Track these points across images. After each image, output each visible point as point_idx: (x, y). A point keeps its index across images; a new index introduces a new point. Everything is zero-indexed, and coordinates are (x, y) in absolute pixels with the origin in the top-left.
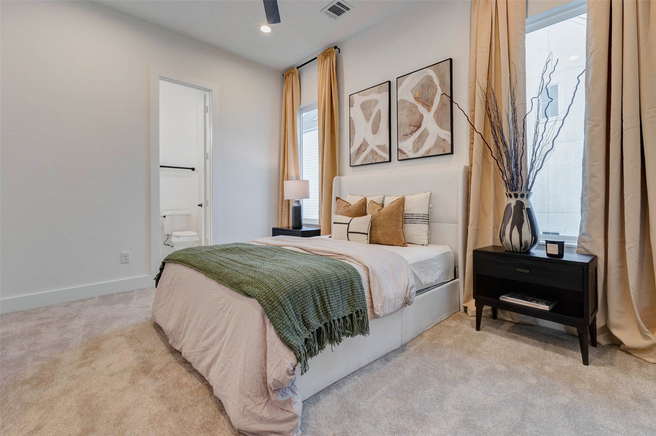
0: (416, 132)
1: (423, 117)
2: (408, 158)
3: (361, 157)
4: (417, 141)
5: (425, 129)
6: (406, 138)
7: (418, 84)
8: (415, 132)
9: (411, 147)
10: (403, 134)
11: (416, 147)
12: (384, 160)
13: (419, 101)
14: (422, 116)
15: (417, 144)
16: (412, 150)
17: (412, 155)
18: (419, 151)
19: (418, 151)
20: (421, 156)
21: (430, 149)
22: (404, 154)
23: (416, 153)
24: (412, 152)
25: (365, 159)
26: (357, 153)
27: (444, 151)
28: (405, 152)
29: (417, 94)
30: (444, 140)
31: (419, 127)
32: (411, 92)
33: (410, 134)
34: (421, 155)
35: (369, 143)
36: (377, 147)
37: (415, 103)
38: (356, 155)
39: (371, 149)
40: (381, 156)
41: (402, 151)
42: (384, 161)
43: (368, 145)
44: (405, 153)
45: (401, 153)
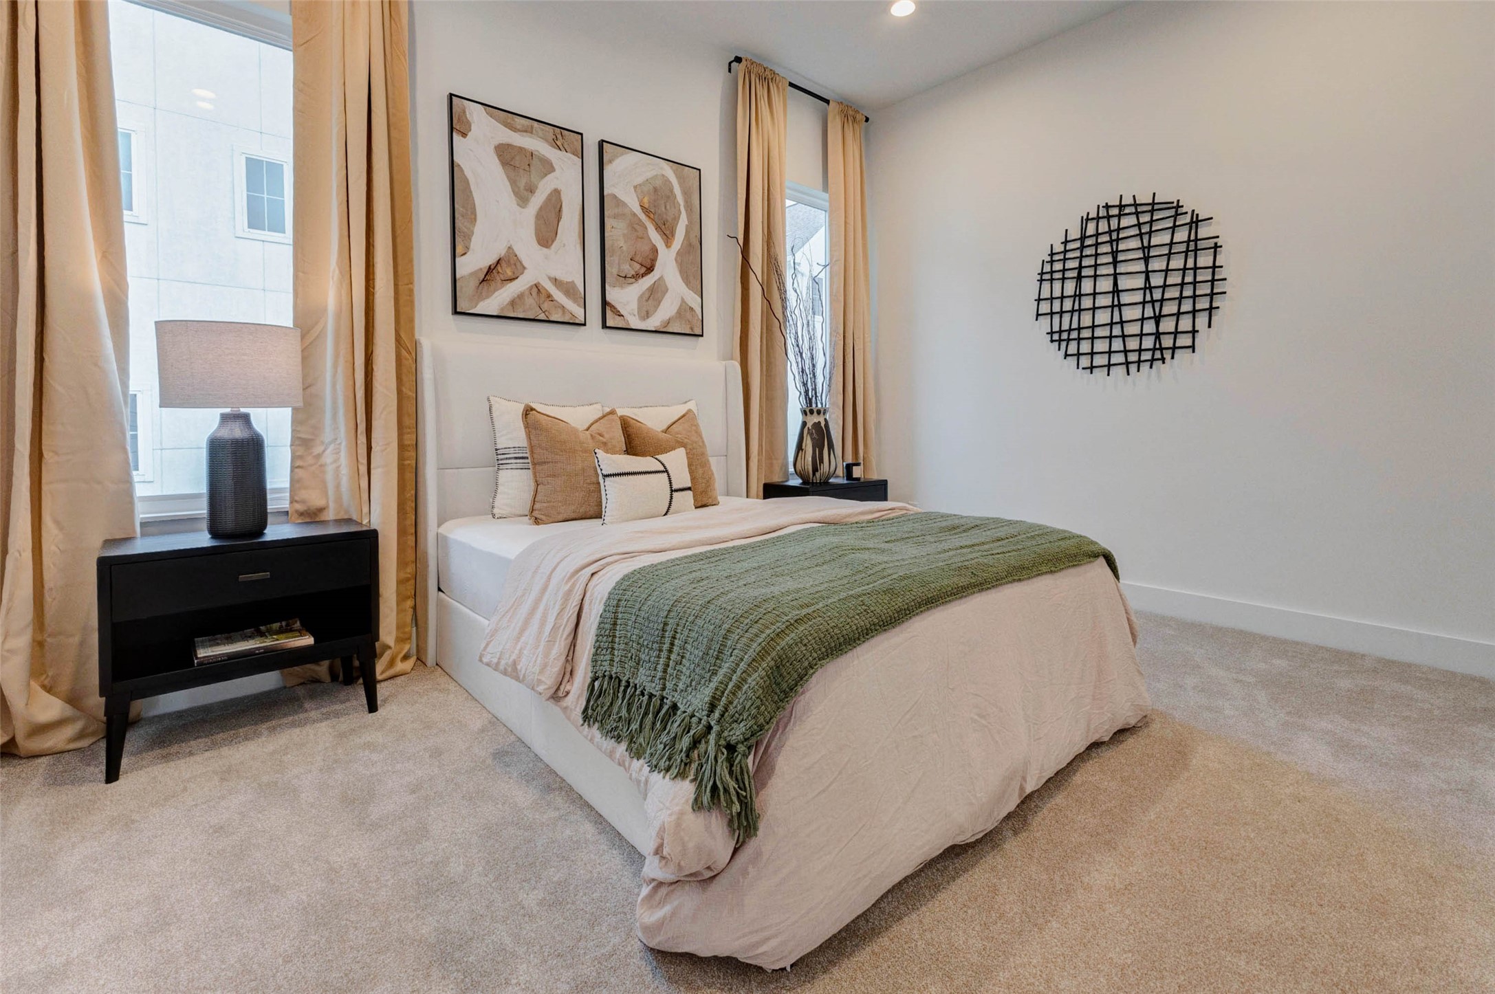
0: (644, 278)
1: (657, 252)
2: (629, 327)
3: (497, 294)
4: (647, 296)
5: (661, 278)
6: (625, 283)
7: (647, 180)
8: (642, 277)
9: (634, 306)
10: (619, 271)
11: (645, 309)
12: (571, 319)
13: (649, 217)
14: (655, 251)
15: (647, 303)
16: (636, 313)
17: (635, 323)
18: (650, 318)
19: (648, 317)
20: (654, 329)
21: (669, 319)
22: (619, 315)
23: (644, 320)
24: (637, 316)
25: (513, 303)
26: (483, 280)
27: (692, 329)
28: (622, 312)
29: (646, 200)
30: (691, 309)
31: (650, 269)
32: (633, 190)
33: (633, 277)
34: (655, 327)
35: (525, 264)
36: (552, 282)
37: (643, 217)
38: (480, 283)
39: (535, 282)
40: (563, 307)
41: (615, 308)
42: (571, 321)
43: (524, 268)
44: (623, 316)
45: (612, 311)
